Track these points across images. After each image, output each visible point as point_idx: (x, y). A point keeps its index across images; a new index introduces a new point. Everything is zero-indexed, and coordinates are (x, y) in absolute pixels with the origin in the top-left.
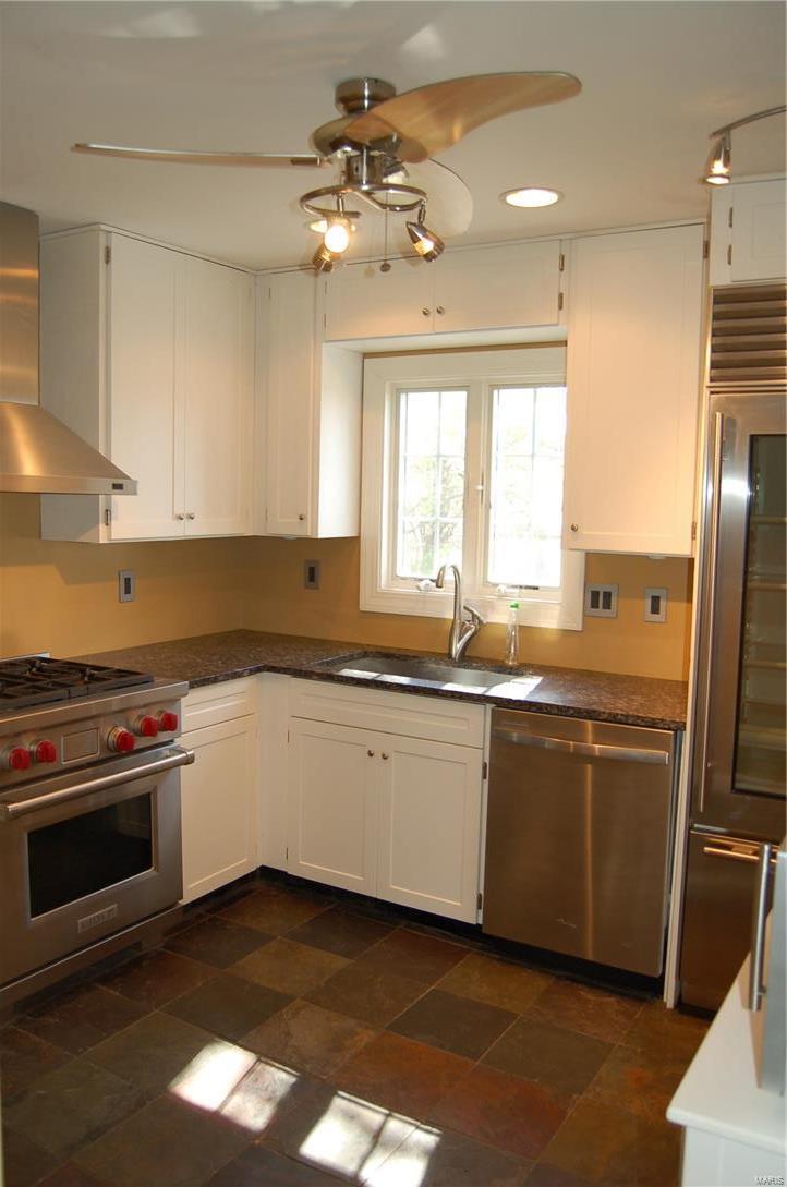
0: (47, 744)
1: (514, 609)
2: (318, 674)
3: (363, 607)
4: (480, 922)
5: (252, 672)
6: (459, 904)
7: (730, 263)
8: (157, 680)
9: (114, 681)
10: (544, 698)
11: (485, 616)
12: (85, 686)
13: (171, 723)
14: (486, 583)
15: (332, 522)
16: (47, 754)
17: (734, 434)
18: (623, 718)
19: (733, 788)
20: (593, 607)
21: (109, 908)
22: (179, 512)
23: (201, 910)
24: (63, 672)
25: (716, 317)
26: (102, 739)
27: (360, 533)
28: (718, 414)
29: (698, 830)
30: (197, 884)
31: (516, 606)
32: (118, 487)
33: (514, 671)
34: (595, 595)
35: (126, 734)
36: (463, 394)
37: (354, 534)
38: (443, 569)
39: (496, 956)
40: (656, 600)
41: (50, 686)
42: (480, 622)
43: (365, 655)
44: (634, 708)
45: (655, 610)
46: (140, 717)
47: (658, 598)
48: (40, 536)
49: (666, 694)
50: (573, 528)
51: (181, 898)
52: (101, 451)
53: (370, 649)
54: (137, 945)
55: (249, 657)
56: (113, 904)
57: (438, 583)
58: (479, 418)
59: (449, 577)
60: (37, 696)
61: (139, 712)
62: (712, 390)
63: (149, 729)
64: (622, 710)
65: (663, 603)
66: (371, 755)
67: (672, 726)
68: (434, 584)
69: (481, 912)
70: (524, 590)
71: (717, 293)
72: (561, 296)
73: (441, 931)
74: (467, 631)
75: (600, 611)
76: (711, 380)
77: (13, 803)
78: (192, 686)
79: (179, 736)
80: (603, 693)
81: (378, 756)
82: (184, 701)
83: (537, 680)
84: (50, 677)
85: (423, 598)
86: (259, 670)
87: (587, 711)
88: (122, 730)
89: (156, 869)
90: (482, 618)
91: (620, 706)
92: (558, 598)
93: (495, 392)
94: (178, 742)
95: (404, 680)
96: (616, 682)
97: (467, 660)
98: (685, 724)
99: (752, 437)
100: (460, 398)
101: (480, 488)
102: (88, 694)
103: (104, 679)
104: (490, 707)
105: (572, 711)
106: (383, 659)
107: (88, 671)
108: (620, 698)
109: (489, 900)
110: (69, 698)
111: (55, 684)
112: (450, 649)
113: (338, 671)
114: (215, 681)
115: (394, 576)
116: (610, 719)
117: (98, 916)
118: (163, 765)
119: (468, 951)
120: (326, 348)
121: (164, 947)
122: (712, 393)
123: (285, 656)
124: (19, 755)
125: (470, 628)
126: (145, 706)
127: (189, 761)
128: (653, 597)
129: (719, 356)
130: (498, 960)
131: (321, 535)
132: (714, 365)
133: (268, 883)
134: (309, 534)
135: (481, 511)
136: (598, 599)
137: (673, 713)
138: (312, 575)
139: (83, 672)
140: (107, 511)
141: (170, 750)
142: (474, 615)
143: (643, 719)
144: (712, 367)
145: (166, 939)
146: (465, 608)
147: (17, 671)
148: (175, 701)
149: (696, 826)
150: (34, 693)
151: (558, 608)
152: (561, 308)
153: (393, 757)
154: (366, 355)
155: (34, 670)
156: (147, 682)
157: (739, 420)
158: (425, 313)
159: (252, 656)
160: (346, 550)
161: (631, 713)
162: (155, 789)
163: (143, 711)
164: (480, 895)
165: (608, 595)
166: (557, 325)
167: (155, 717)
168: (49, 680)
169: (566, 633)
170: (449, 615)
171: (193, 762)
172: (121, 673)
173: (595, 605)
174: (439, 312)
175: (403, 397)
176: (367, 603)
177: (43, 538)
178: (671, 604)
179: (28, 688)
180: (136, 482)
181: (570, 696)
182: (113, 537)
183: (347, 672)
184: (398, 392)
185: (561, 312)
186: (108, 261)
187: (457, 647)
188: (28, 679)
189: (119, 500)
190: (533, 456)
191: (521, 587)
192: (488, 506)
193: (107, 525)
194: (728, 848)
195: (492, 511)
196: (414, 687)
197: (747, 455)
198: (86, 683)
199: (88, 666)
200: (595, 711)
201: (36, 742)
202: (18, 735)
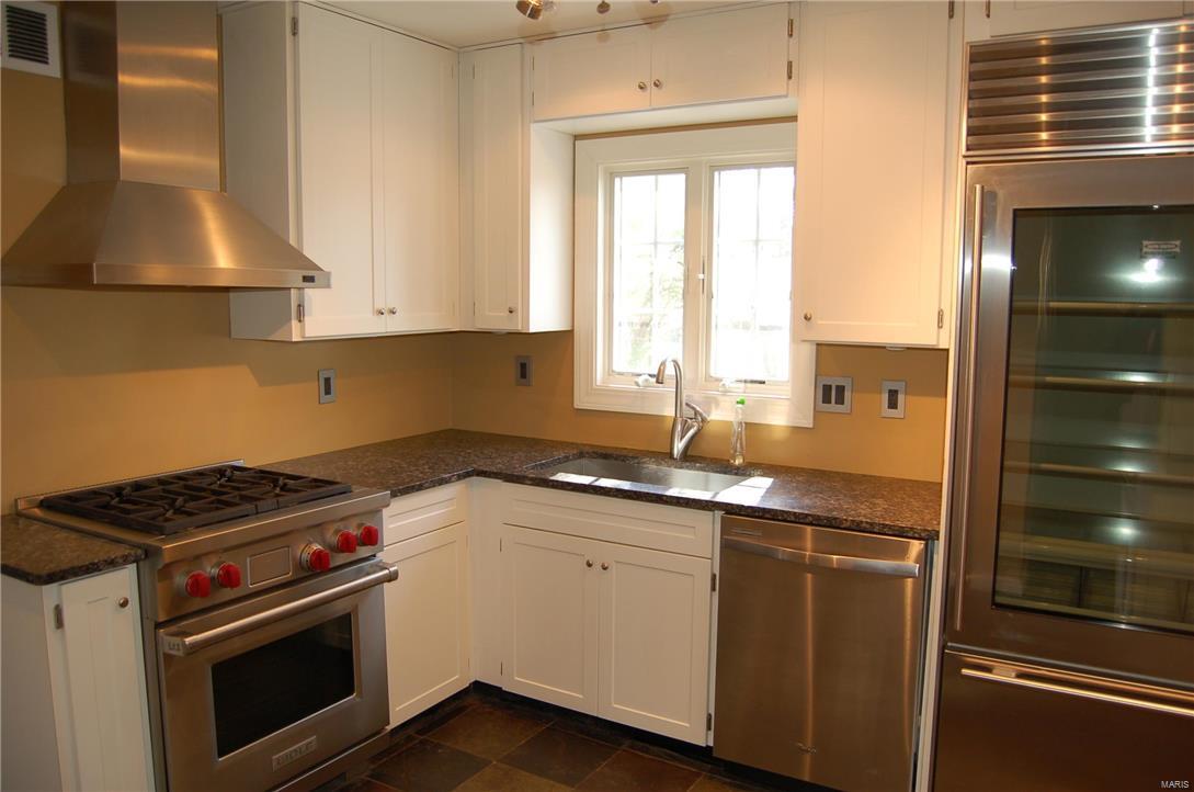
0: (230, 566)
1: (740, 406)
2: (532, 479)
3: (578, 404)
4: (711, 744)
5: (460, 477)
6: (687, 725)
7: (988, 16)
8: (356, 489)
9: (310, 493)
10: (776, 504)
11: (709, 413)
12: (275, 500)
13: (371, 537)
14: (708, 378)
15: (544, 315)
16: (229, 578)
17: (995, 209)
18: (868, 526)
19: (994, 603)
20: (824, 402)
21: (309, 740)
22: (380, 305)
23: (411, 731)
24: (253, 483)
25: (972, 77)
26: (294, 559)
27: (573, 326)
28: (978, 187)
29: (952, 648)
30: (404, 706)
31: (742, 402)
32: (309, 279)
33: (740, 471)
34: (827, 389)
35: (321, 551)
36: (681, 178)
37: (569, 329)
38: (663, 364)
39: (728, 780)
40: (893, 394)
41: (237, 500)
42: (704, 420)
43: (581, 455)
44: (879, 514)
45: (893, 404)
46: (337, 532)
47: (896, 392)
48: (230, 336)
49: (910, 497)
50: (806, 318)
51: (389, 724)
52: (292, 242)
53: (586, 449)
54: (342, 776)
55: (457, 461)
56: (312, 736)
57: (659, 378)
58: (699, 202)
59: (670, 371)
60: (220, 512)
61: (336, 526)
62: (969, 159)
63: (347, 544)
64: (865, 516)
65: (901, 398)
66: (589, 565)
67: (923, 535)
68: (654, 380)
69: (711, 733)
70: (749, 385)
71: (974, 50)
72: (790, 65)
73: (668, 751)
74: (689, 429)
75: (833, 407)
76: (968, 149)
77: (191, 635)
78: (394, 495)
79: (382, 550)
80: (841, 497)
81: (597, 567)
82: (386, 512)
83: (767, 482)
84: (238, 489)
85: (641, 395)
86: (468, 475)
87: (827, 518)
88: (316, 547)
89: (360, 695)
90: (704, 415)
91: (863, 512)
92: (786, 392)
93: (716, 174)
94: (380, 556)
95: (625, 485)
96: (852, 483)
97: (690, 458)
98: (938, 532)
99: (1015, 211)
100: (678, 181)
101: (701, 276)
102: (278, 508)
103: (296, 491)
104: (719, 514)
105: (811, 519)
106: (601, 461)
107: (281, 481)
108: (862, 503)
109: (720, 720)
110: (257, 513)
111: (243, 498)
112: (672, 449)
113: (554, 474)
114: (420, 488)
115: (610, 372)
116: (853, 527)
117: (295, 750)
118: (364, 583)
119: (698, 775)
120: (534, 127)
121: (371, 776)
122: (968, 163)
123: (496, 458)
124: (196, 580)
125: (693, 426)
126: (342, 519)
127: (392, 577)
128: (890, 391)
129: (977, 122)
130: (730, 784)
131: (533, 329)
132: (970, 133)
133: (482, 700)
134: (520, 328)
135: (703, 299)
136: (830, 394)
137: (923, 519)
138: (523, 371)
139: (275, 483)
140: (299, 306)
141: (372, 566)
142: (696, 412)
143: (890, 527)
144: (968, 135)
145: (372, 767)
146: (687, 404)
147: (204, 483)
148: (377, 512)
149: (949, 644)
150: (217, 509)
151: (787, 403)
152: (790, 77)
153: (613, 569)
154: (577, 137)
155: (223, 480)
156: (345, 492)
157: (1001, 194)
158: (641, 88)
159: (461, 459)
160: (560, 344)
161: (877, 520)
162: (356, 608)
163: (340, 525)
164: (710, 715)
165: (841, 389)
166: (786, 96)
167: (354, 531)
168: (236, 493)
169: (796, 430)
170: (669, 412)
171: (396, 578)
172: (318, 483)
173: (827, 400)
174: (656, 85)
175: (617, 180)
176: (582, 401)
177: (233, 335)
178: (910, 398)
179: (212, 502)
180: (329, 274)
181: (807, 501)
182: (307, 335)
183: (562, 477)
184: (611, 176)
185: (791, 82)
186: (295, 33)
187: (679, 446)
188: (214, 492)
189: (312, 295)
190: (757, 242)
191: (745, 381)
192: (710, 297)
193: (300, 321)
194: (988, 669)
195: (714, 301)
196: (635, 492)
197: (1010, 232)
198: (277, 495)
199: (282, 475)
200: (836, 519)
201: (218, 565)
202: (198, 557)
